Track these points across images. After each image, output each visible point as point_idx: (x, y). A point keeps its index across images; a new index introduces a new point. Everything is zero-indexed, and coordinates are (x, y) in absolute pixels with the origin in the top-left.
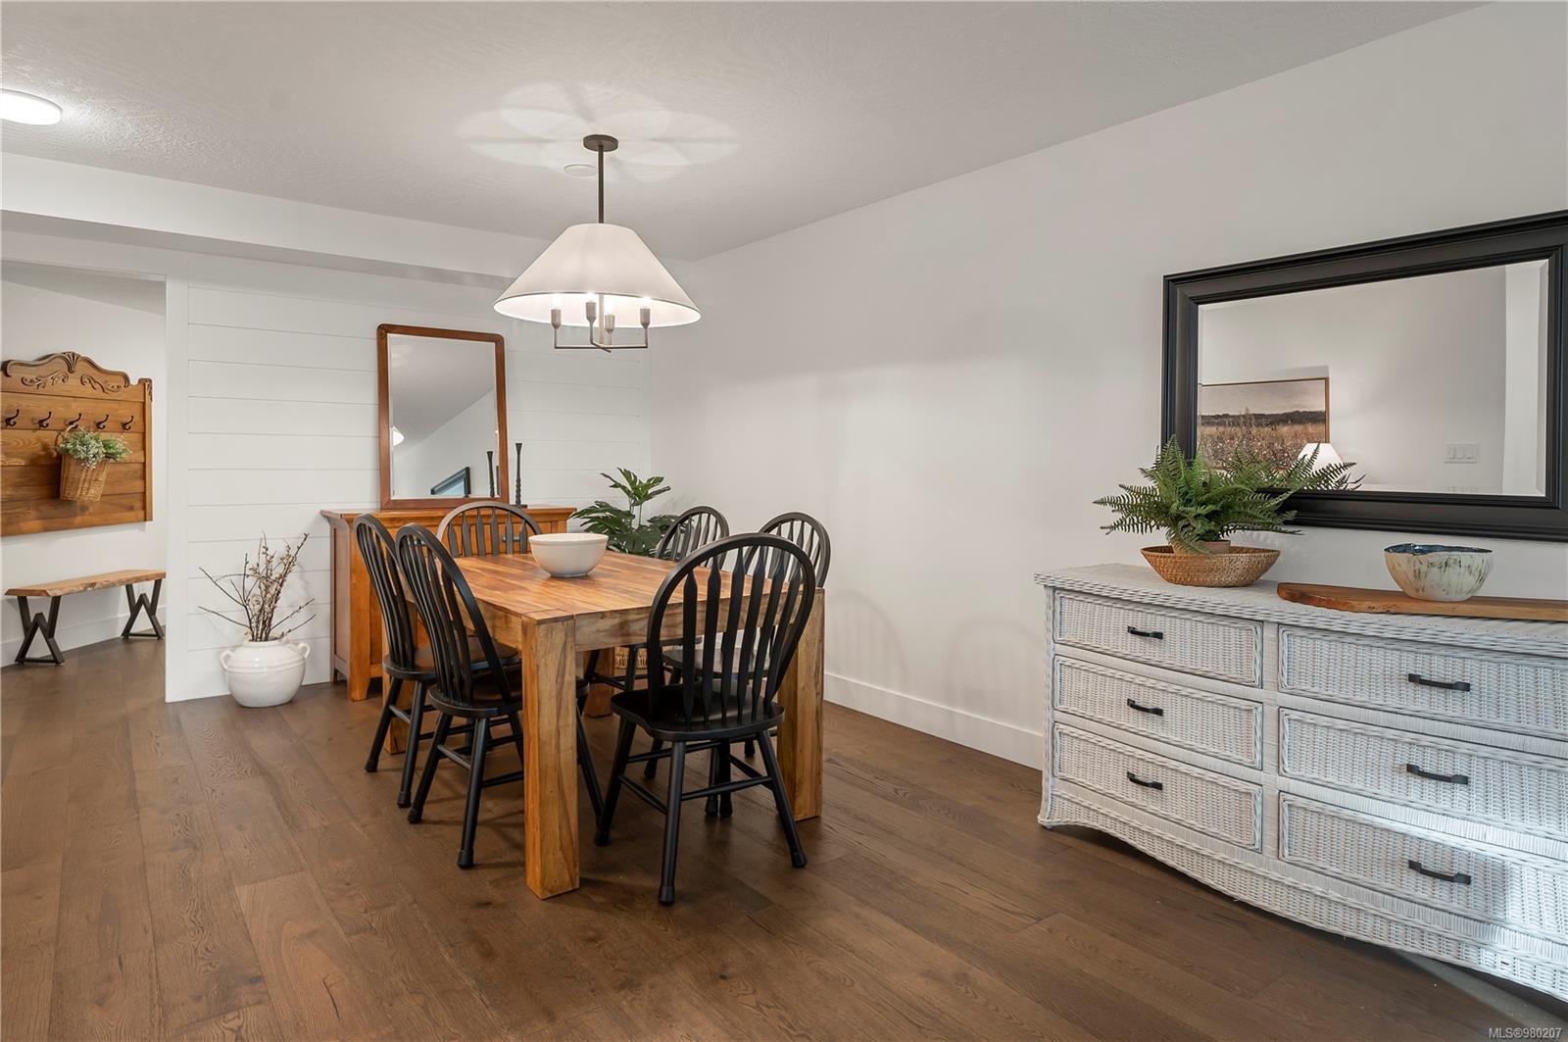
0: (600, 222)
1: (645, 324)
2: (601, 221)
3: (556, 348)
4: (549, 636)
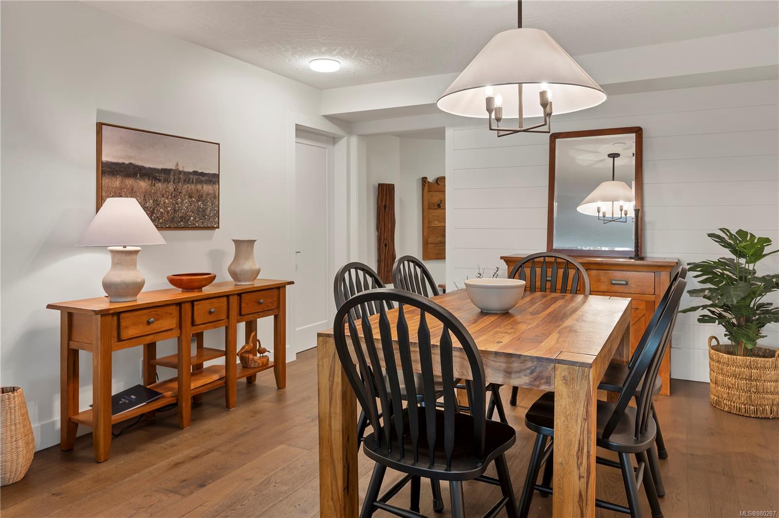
0: (519, 27)
4: (325, 346)
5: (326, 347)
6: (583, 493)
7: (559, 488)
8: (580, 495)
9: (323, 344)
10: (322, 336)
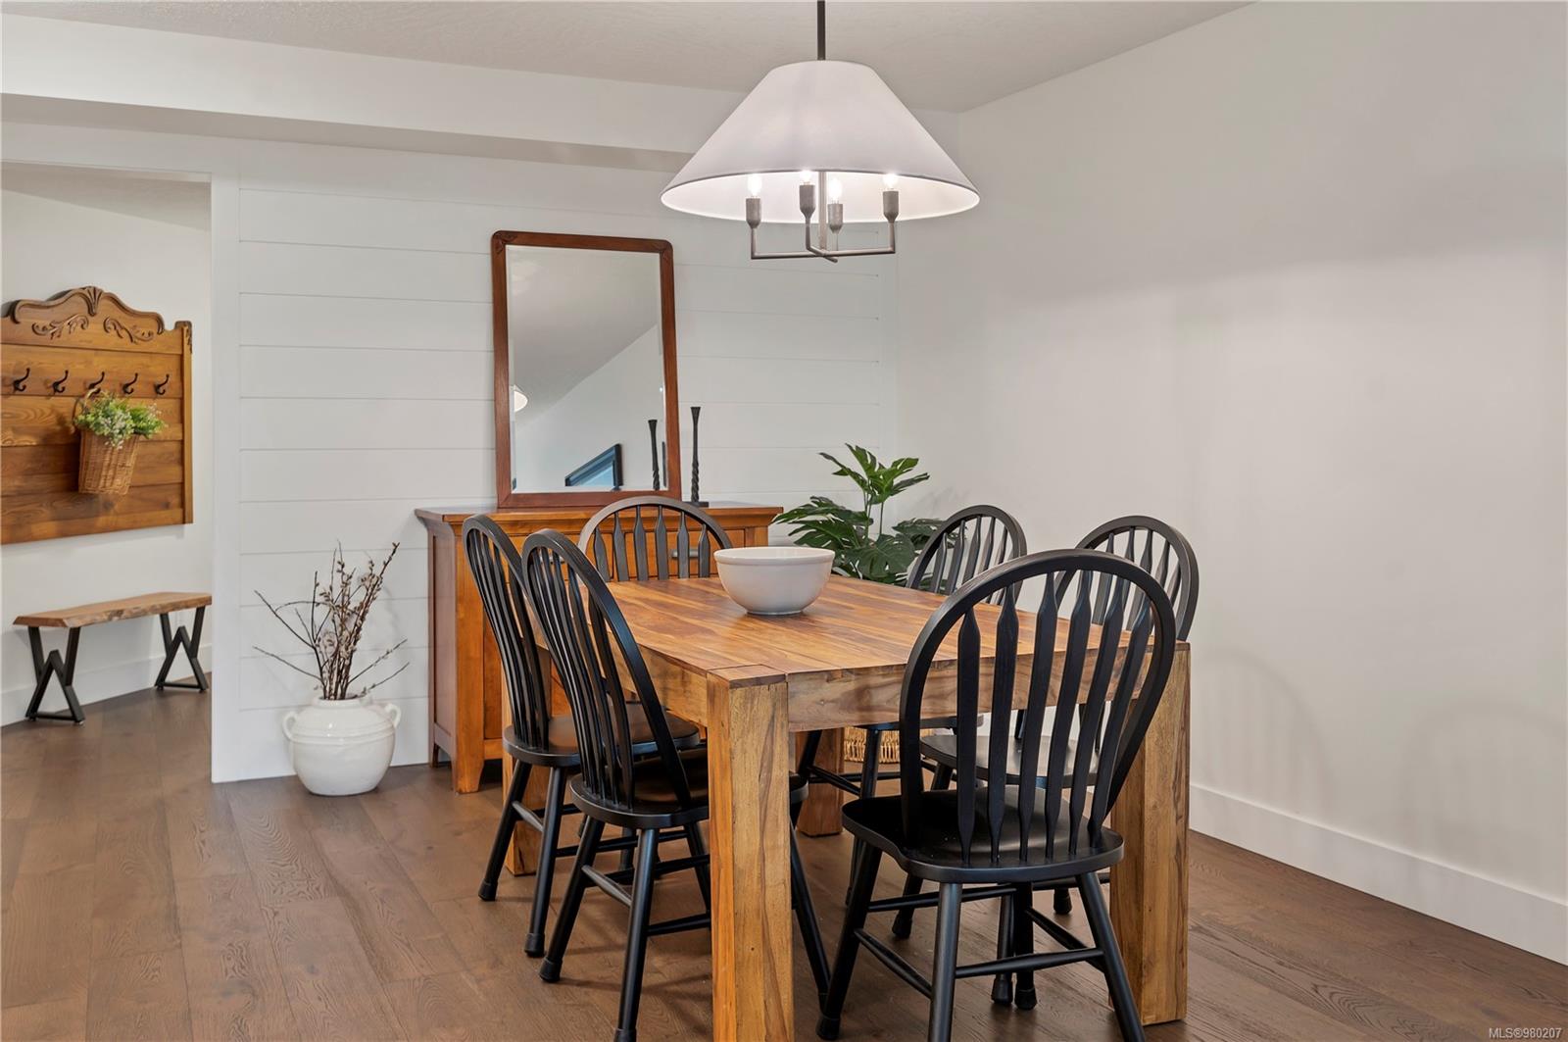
0: (819, 59)
1: (891, 216)
2: (822, 55)
3: (753, 258)
4: (749, 705)
5: (752, 708)
6: (1181, 842)
7: (1152, 845)
8: (1178, 845)
9: (745, 703)
10: (741, 687)
